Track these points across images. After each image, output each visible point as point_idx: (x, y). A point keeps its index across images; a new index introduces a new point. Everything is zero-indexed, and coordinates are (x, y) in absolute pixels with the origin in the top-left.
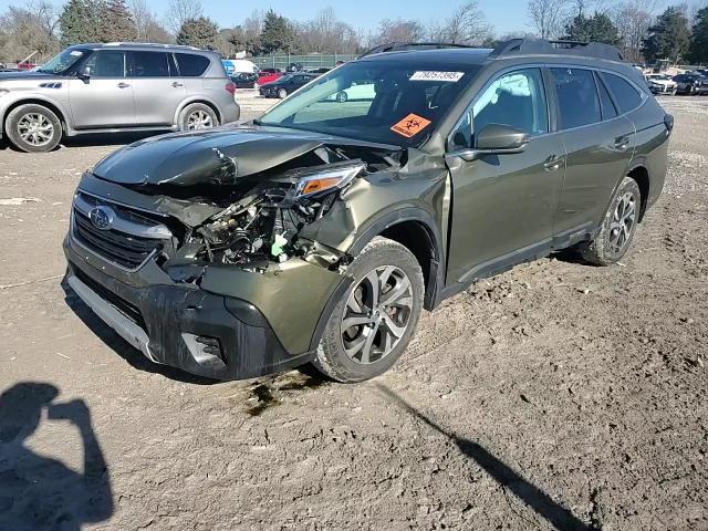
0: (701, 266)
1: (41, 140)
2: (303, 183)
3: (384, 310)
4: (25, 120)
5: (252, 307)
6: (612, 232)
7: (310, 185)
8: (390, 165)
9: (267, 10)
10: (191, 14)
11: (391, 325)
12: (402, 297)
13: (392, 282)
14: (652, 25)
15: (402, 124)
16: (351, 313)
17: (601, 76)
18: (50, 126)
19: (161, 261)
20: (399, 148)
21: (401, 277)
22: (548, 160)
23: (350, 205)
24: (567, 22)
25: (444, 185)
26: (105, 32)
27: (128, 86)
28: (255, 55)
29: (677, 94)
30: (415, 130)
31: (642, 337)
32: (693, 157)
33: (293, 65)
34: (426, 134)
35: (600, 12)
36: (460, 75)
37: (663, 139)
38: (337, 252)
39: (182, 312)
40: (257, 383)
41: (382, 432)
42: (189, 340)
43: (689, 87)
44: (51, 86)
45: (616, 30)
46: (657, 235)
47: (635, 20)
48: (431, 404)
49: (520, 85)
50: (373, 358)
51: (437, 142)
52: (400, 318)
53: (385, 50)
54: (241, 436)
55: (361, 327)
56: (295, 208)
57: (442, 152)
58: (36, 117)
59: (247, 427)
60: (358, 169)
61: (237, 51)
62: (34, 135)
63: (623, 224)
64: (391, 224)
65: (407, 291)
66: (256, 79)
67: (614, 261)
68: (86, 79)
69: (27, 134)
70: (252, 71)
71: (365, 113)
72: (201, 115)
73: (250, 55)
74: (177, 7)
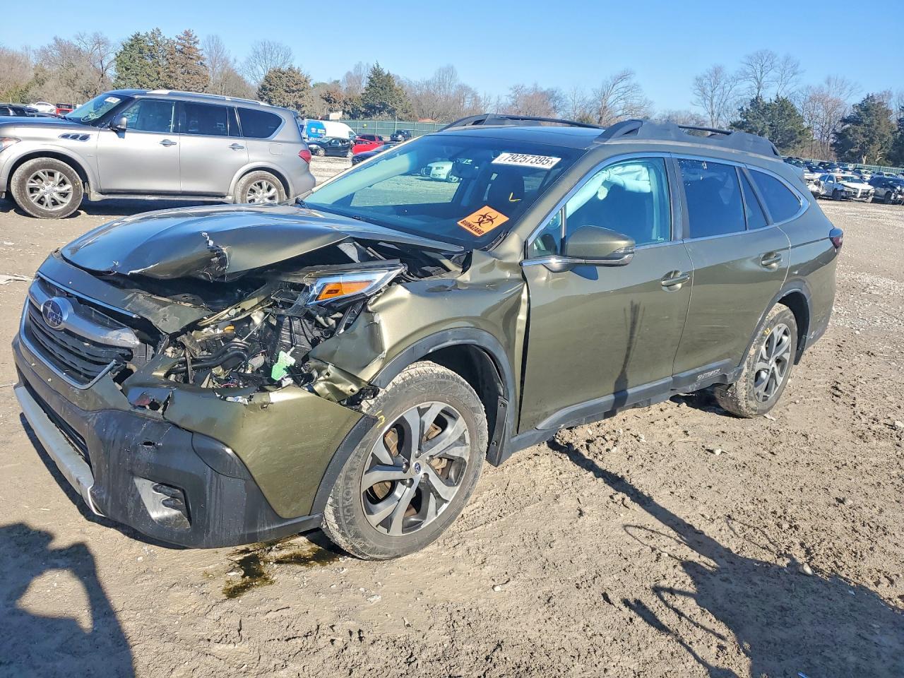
0: (874, 427)
1: (55, 203)
2: (321, 285)
3: (428, 463)
4: (36, 177)
5: (229, 451)
6: (758, 374)
7: (328, 288)
8: (448, 270)
9: (373, 64)
10: (279, 63)
11: (436, 482)
12: (455, 444)
13: (441, 423)
14: (848, 114)
15: (473, 218)
16: (377, 464)
17: (748, 174)
18: (69, 186)
19: (122, 376)
20: (462, 249)
21: (454, 418)
22: (668, 276)
23: (381, 318)
24: (742, 104)
25: (519, 301)
26: (170, 77)
27: (174, 144)
28: (353, 117)
29: (874, 201)
30: (487, 228)
31: (781, 521)
32: (884, 282)
33: (399, 132)
34: (502, 233)
35: (783, 95)
36: (556, 160)
37: (828, 258)
38: (357, 381)
39: (136, 449)
40: (247, 551)
41: (401, 634)
42: (145, 488)
43: (888, 194)
44: (75, 137)
45: (801, 119)
46: (822, 382)
47: (826, 108)
48: (479, 597)
49: (638, 179)
50: (408, 527)
51: (512, 245)
52: (452, 474)
53: (476, 123)
54: (207, 627)
55: (394, 484)
56: (310, 317)
57: (519, 258)
58: (52, 175)
59: (215, 614)
60: (394, 274)
61: (331, 111)
62: (46, 196)
63: (774, 365)
64: (436, 348)
65: (462, 439)
66: (350, 147)
67: (761, 413)
68: (120, 132)
69: (38, 195)
70: (346, 137)
71: (448, 199)
72: (265, 187)
73: (347, 116)
74: (261, 53)
